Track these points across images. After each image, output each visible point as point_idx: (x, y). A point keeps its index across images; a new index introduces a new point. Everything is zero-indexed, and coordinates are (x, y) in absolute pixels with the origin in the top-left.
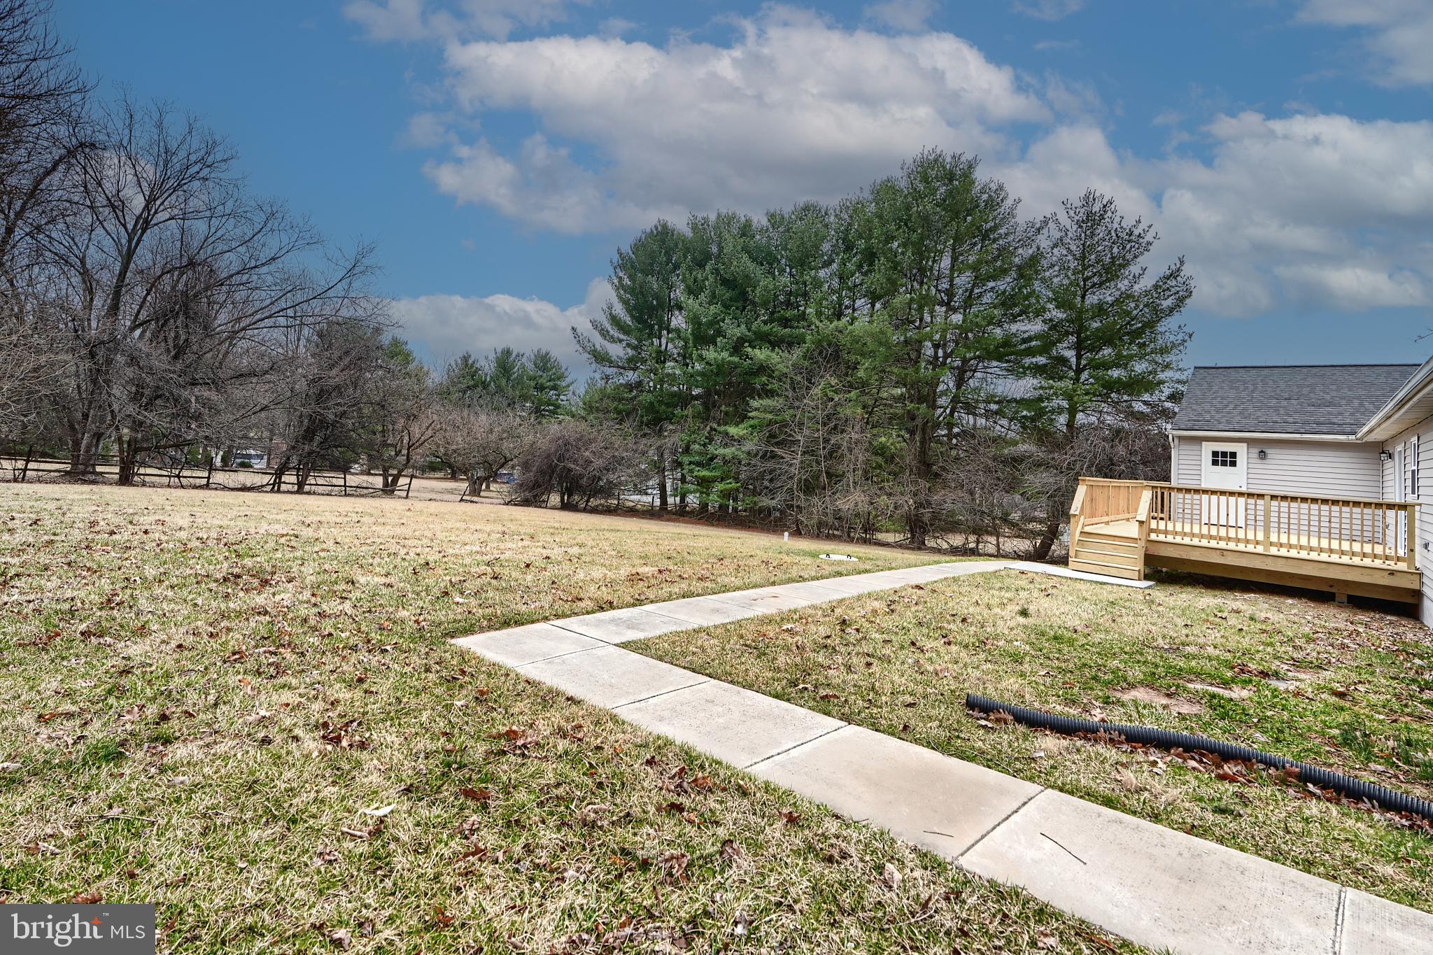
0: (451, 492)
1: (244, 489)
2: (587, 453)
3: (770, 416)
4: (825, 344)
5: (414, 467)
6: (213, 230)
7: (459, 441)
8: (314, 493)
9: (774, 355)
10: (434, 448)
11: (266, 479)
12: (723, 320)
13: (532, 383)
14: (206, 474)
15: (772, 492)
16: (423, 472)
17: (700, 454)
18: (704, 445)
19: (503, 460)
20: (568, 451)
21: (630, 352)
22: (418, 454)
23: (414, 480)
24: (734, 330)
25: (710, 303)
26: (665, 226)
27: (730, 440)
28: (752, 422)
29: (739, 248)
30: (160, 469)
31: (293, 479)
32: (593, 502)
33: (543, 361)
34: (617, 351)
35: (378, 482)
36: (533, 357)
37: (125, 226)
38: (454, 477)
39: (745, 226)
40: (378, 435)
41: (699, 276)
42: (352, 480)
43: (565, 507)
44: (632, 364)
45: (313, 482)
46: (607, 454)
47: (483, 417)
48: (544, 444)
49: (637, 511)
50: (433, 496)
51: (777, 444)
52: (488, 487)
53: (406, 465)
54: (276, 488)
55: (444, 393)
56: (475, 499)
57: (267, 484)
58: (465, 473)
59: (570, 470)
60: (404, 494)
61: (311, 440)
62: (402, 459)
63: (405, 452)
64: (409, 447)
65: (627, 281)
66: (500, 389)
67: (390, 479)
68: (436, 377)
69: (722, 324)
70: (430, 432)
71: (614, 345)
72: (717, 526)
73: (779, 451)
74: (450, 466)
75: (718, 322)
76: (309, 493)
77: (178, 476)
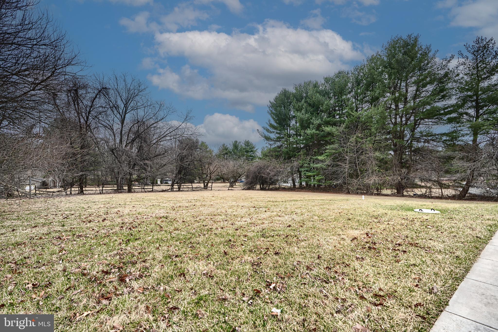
0: (224, 187)
1: (163, 191)
2: (268, 171)
3: (334, 151)
4: (354, 121)
5: (212, 180)
6: (145, 113)
7: (225, 171)
8: (184, 191)
9: (333, 129)
10: (218, 173)
11: (169, 187)
12: (311, 119)
13: (245, 150)
14: (152, 187)
15: (337, 179)
16: (215, 181)
17: (307, 167)
18: (309, 164)
19: (239, 175)
20: (261, 170)
21: (278, 135)
22: (213, 176)
23: (213, 184)
24: (317, 122)
25: (306, 113)
26: (285, 90)
27: (318, 161)
28: (326, 154)
29: (315, 92)
30: (139, 187)
31: (177, 187)
32: (271, 187)
33: (247, 143)
34: (273, 136)
35: (202, 185)
36: (244, 143)
37: (119, 113)
38: (224, 182)
39: (315, 84)
40: (201, 171)
41: (300, 104)
42: (195, 185)
43: (262, 189)
44: (279, 139)
45: (183, 187)
46: (275, 170)
47: (231, 162)
48: (252, 169)
49: (286, 188)
50: (219, 189)
51: (338, 161)
52: (235, 184)
53: (210, 180)
54: (172, 190)
55: (219, 156)
56: (232, 189)
57: (170, 189)
58: (228, 180)
59: (263, 177)
60: (211, 189)
61: (181, 174)
62: (208, 178)
63: (209, 175)
64: (210, 174)
65: (274, 111)
66: (235, 154)
67: (206, 184)
68: (216, 151)
69: (311, 120)
70: (215, 169)
71: (271, 134)
72: (316, 192)
73: (339, 163)
74: (223, 178)
75: (309, 120)
76: (182, 191)
77: (144, 189)
